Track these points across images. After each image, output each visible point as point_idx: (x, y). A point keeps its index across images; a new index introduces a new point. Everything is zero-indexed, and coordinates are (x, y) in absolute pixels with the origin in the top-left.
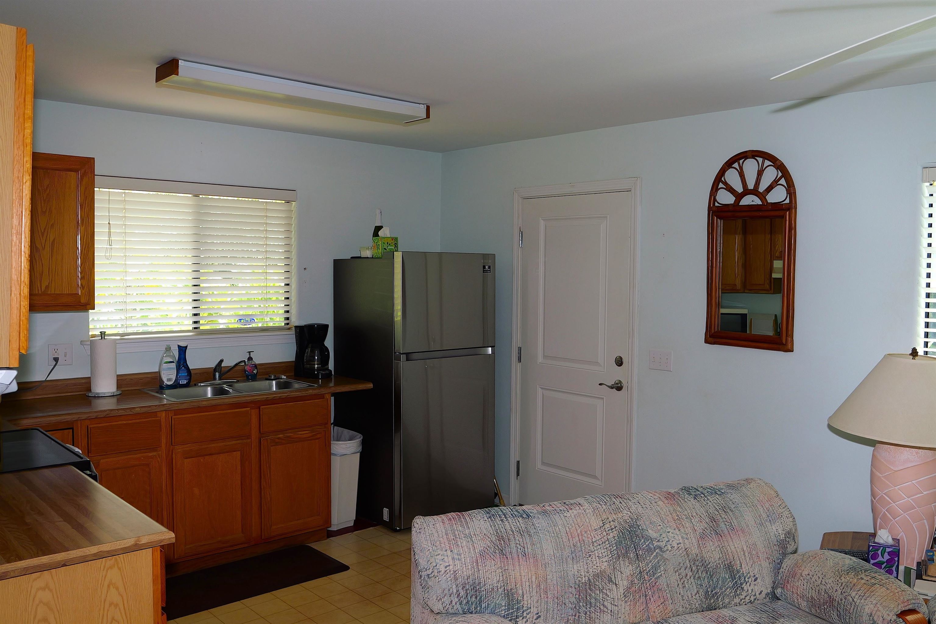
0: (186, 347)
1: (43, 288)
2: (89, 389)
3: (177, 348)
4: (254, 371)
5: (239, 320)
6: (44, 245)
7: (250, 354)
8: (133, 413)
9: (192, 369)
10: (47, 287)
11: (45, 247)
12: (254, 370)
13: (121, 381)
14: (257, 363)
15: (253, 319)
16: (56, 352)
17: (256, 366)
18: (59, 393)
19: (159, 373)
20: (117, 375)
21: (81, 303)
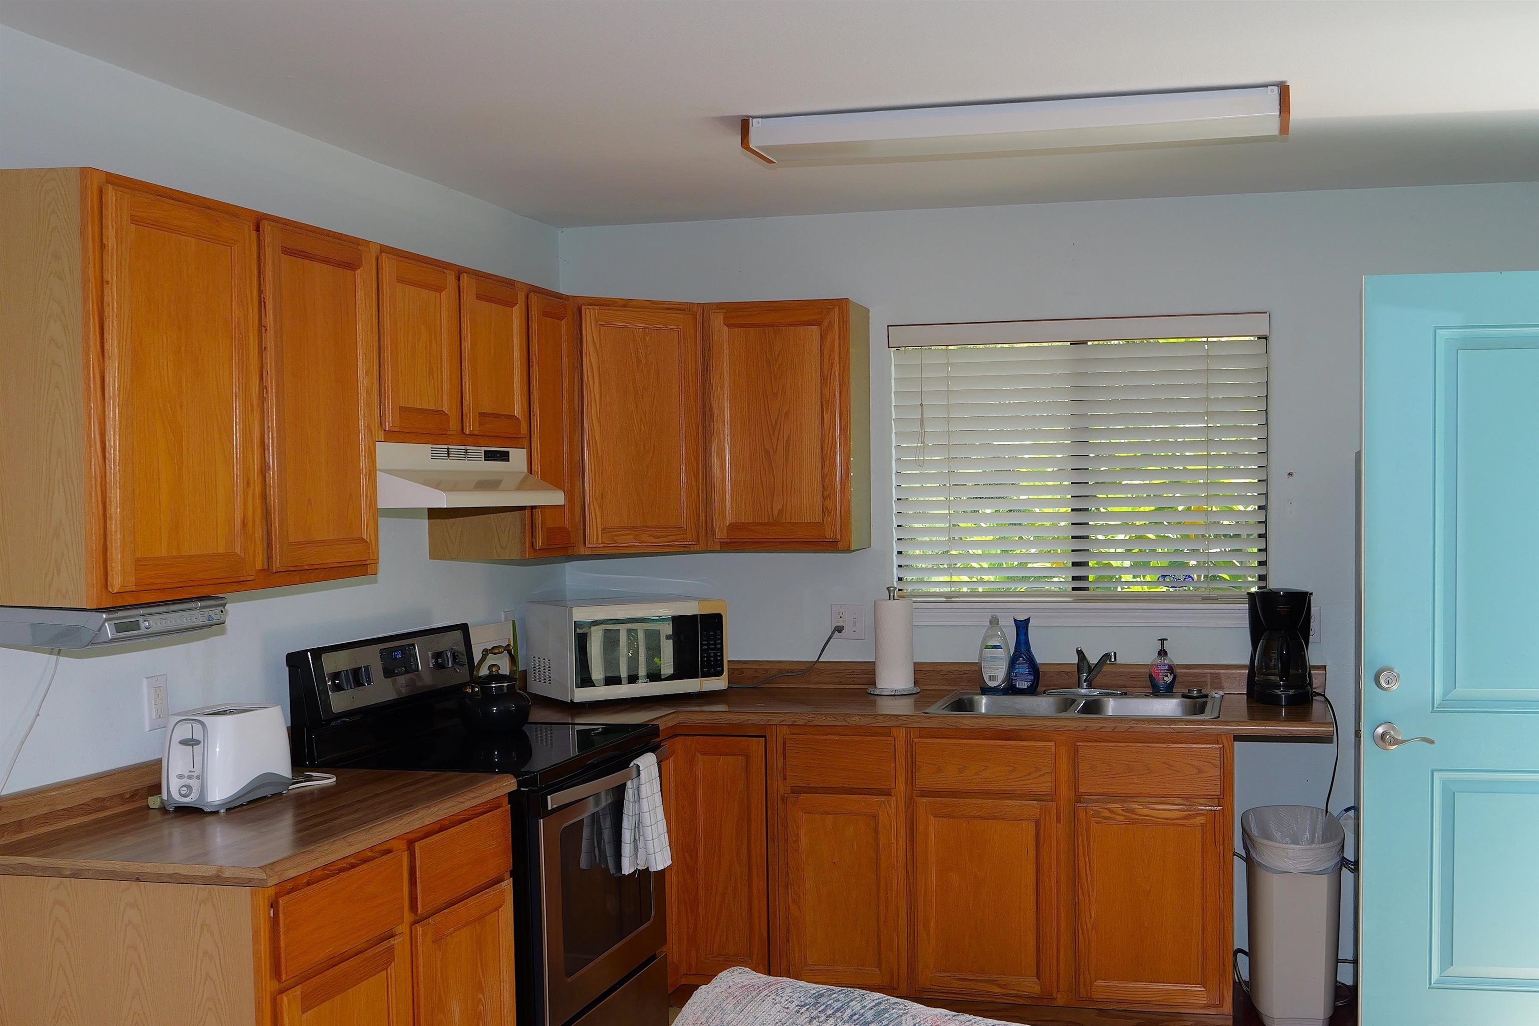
0: (1027, 621)
1: (775, 514)
2: (873, 683)
3: (1014, 623)
4: (1166, 679)
5: (1162, 576)
6: (777, 446)
7: (1162, 644)
8: (847, 724)
9: (1040, 664)
10: (781, 512)
11: (776, 449)
12: (1167, 676)
13: (921, 672)
14: (1175, 663)
15: (1190, 577)
16: (841, 617)
17: (1171, 669)
18: (840, 683)
19: (979, 665)
20: (914, 663)
21: (826, 538)
